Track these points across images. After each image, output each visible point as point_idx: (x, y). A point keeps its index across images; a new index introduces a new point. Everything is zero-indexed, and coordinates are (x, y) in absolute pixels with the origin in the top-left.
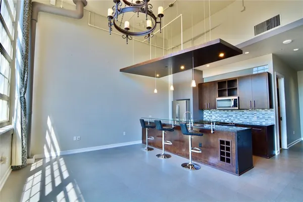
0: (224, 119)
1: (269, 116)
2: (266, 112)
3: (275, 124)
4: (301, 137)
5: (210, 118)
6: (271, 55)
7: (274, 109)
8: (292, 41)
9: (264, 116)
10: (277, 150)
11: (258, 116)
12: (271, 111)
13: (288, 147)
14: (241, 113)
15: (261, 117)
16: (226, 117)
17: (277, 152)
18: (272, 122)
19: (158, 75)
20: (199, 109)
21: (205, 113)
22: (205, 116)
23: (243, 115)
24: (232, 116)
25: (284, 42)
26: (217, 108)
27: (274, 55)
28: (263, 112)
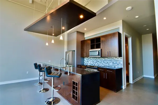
0: (95, 63)
1: (119, 62)
2: (118, 59)
3: (123, 67)
4: (143, 75)
5: (87, 63)
6: (121, 21)
7: (122, 58)
8: (132, 8)
9: (116, 62)
10: (124, 85)
11: (113, 62)
12: (121, 59)
13: (133, 82)
14: (104, 60)
15: (115, 62)
16: (96, 62)
17: (124, 87)
18: (122, 66)
19: (53, 34)
20: (81, 57)
21: (85, 59)
22: (85, 61)
23: (105, 61)
24: (99, 62)
25: (127, 9)
26: (90, 56)
27: (123, 21)
28: (116, 59)
